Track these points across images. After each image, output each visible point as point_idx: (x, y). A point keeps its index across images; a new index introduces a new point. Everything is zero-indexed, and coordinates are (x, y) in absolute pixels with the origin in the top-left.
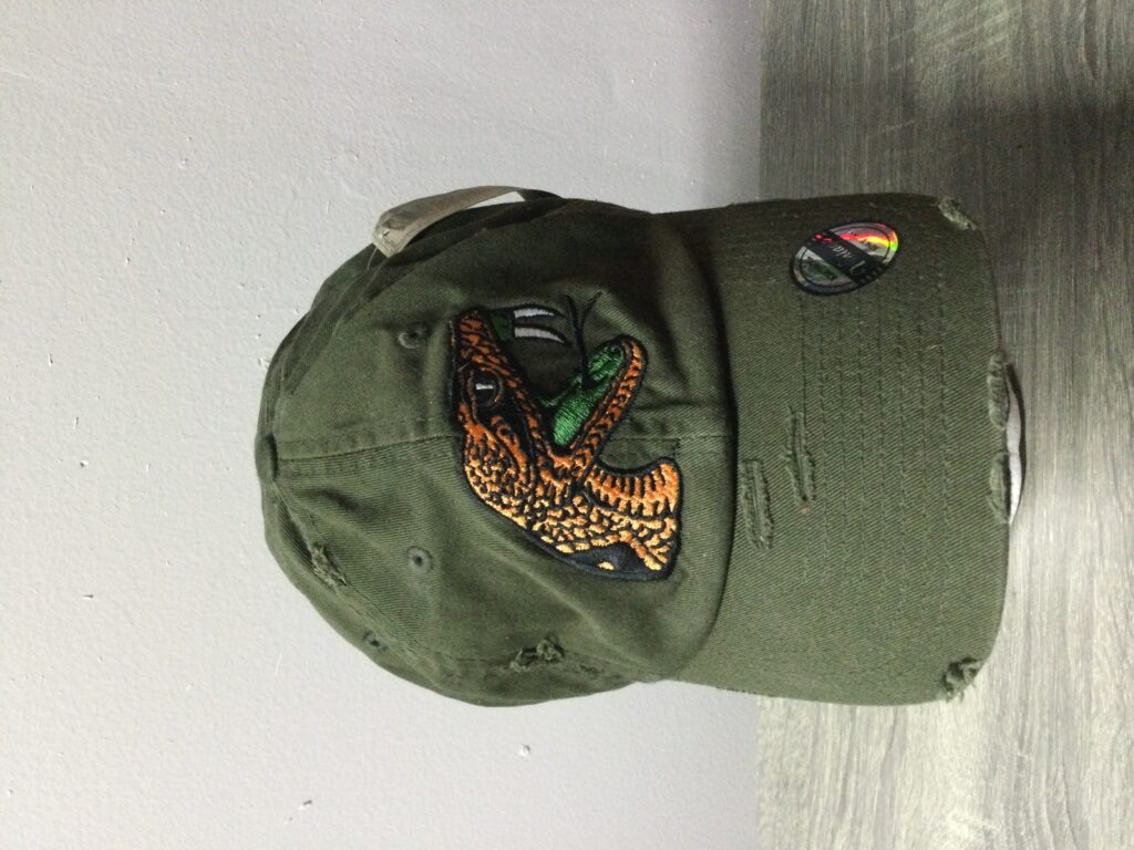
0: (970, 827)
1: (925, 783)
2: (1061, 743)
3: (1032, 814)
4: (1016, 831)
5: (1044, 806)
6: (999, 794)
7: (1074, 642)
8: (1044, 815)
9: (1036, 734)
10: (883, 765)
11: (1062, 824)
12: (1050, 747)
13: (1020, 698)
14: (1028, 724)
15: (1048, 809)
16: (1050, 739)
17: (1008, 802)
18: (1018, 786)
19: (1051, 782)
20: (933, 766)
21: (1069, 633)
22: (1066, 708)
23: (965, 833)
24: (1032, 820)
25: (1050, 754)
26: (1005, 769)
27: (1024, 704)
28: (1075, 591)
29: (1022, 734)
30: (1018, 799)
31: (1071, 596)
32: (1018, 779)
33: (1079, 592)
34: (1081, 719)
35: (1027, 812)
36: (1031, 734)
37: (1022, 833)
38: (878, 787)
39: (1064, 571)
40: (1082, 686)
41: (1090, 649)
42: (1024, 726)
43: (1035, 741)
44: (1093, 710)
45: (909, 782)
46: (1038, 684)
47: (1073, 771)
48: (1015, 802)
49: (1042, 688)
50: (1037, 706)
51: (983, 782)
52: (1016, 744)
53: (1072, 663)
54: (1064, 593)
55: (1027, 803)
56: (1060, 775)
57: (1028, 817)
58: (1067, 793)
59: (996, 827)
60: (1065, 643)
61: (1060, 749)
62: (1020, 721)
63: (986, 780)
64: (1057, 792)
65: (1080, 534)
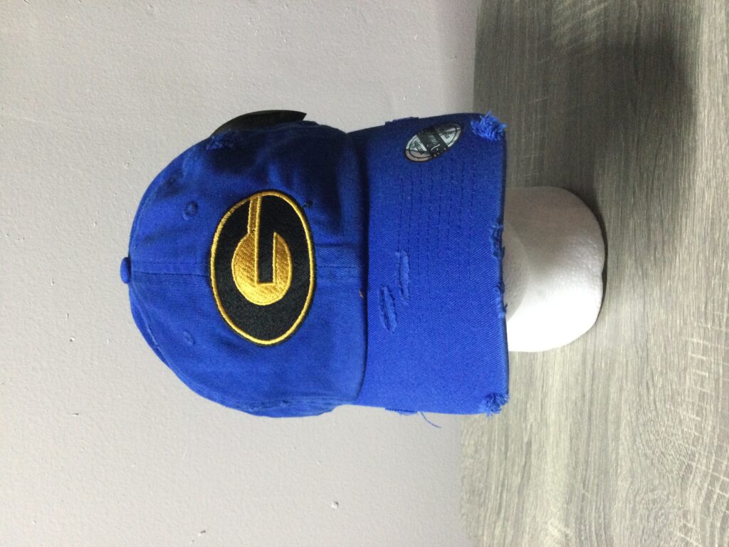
0: (558, 531)
1: (539, 502)
2: (603, 488)
3: (588, 527)
4: (580, 536)
5: (593, 524)
6: (572, 515)
7: (611, 429)
8: (593, 529)
9: (591, 482)
10: (519, 487)
11: (601, 535)
12: (598, 489)
13: (585, 458)
14: (588, 475)
15: (595, 526)
16: (598, 486)
17: (576, 519)
18: (582, 511)
19: (597, 510)
20: (542, 493)
21: (609, 424)
22: (606, 468)
23: (556, 533)
24: (587, 531)
25: (597, 494)
26: (576, 499)
27: (587, 462)
28: (613, 399)
29: (585, 481)
30: (581, 518)
31: (611, 402)
32: (582, 507)
33: (615, 400)
34: (613, 476)
35: (585, 526)
36: (589, 482)
37: (583, 538)
38: (516, 500)
39: (609, 385)
40: (614, 456)
41: (619, 435)
42: (586, 475)
43: (590, 486)
44: (619, 471)
45: (531, 499)
46: (593, 452)
47: (608, 505)
48: (580, 520)
49: (595, 454)
50: (592, 464)
51: (565, 506)
52: (582, 485)
53: (610, 442)
54: (608, 398)
55: (585, 521)
56: (602, 507)
57: (585, 530)
58: (604, 518)
59: (570, 532)
60: (606, 430)
61: (602, 492)
62: (584, 473)
63: (567, 504)
64: (599, 517)
65: (617, 365)
